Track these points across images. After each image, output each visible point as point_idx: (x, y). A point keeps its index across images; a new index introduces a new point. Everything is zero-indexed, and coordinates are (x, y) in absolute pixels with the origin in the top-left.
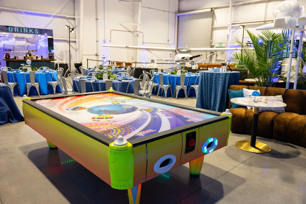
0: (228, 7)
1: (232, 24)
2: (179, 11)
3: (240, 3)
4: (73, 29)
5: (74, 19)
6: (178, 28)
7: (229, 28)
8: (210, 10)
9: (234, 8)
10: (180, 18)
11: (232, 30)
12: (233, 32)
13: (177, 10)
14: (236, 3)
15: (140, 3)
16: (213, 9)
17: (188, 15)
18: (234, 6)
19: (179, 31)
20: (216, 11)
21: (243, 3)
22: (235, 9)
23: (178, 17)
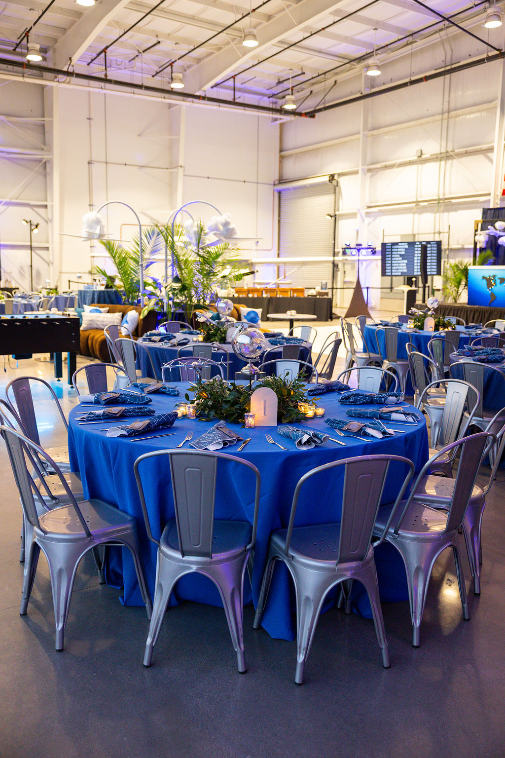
0: (356, 173)
1: (369, 207)
2: (281, 181)
3: (378, 166)
4: (37, 226)
5: (46, 206)
6: (279, 216)
7: (358, 216)
8: (327, 179)
9: (369, 175)
10: (283, 195)
11: (367, 220)
12: (369, 224)
13: (277, 177)
14: (372, 164)
15: (180, 170)
16: (336, 177)
17: (295, 188)
18: (369, 170)
19: (282, 221)
20: (342, 181)
21: (383, 164)
22: (371, 177)
23: (280, 192)
